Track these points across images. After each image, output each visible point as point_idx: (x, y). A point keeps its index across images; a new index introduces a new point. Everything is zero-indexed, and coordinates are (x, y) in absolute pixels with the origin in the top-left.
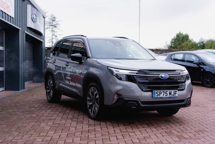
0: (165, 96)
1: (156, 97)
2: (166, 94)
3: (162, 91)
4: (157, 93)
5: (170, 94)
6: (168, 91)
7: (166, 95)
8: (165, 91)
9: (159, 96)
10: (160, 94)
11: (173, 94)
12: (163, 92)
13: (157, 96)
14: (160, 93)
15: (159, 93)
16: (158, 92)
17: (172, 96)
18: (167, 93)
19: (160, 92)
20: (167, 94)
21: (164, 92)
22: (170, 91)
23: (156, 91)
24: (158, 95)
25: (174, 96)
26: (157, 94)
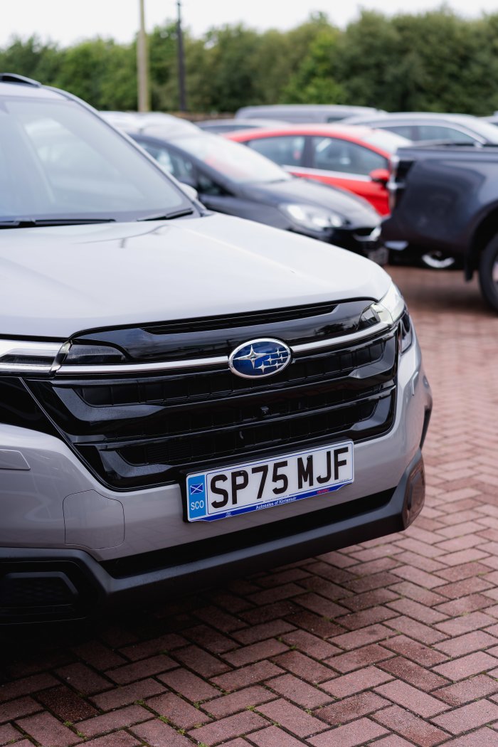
0: (269, 496)
1: (212, 511)
2: (276, 478)
3: (247, 467)
4: (219, 484)
5: (305, 472)
6: (292, 459)
7: (280, 484)
8: (270, 463)
9: (229, 506)
10: (236, 488)
11: (324, 475)
12: (255, 470)
13: (215, 505)
14: (240, 480)
15: (226, 485)
16: (223, 478)
17: (317, 486)
18: (281, 471)
19: (235, 475)
20: (284, 477)
21: (265, 469)
22: (304, 455)
23: (209, 475)
24: (220, 498)
25: (332, 482)
26: (215, 490)
